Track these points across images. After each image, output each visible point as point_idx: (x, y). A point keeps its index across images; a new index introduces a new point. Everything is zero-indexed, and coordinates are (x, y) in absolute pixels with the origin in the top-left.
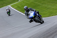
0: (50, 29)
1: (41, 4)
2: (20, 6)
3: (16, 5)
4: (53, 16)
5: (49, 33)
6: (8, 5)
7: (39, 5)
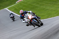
0: (48, 31)
1: (38, 6)
2: (17, 9)
3: (13, 7)
4: (51, 17)
5: (47, 35)
6: (5, 8)
7: (37, 7)
